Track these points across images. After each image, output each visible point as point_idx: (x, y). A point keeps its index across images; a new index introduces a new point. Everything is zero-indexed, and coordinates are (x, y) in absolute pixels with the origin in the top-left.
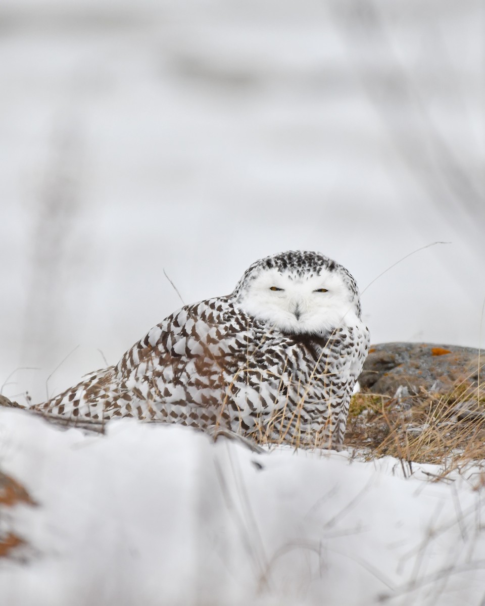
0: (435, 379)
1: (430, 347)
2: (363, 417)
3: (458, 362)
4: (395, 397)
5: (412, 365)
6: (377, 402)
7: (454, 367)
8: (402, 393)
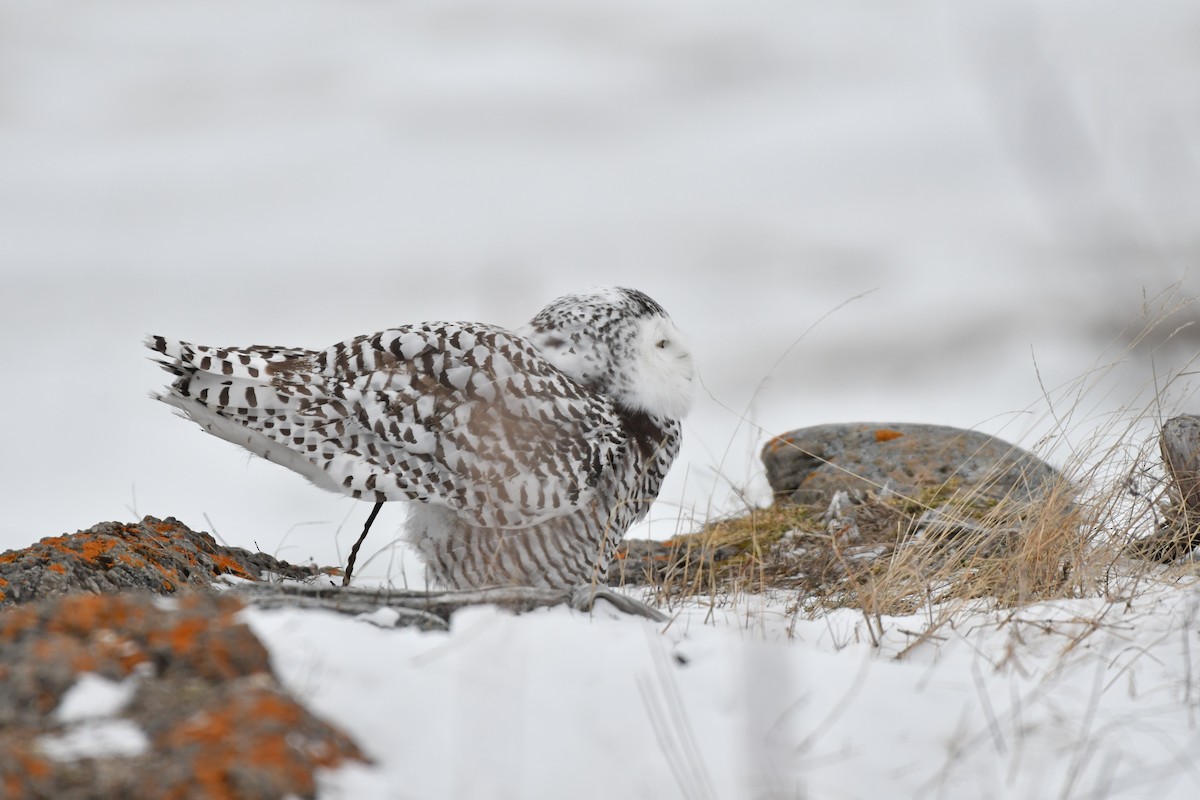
0: (884, 476)
1: (872, 429)
2: (788, 541)
3: (915, 448)
4: (831, 508)
5: (850, 457)
6: (806, 517)
7: (910, 457)
8: (840, 502)
